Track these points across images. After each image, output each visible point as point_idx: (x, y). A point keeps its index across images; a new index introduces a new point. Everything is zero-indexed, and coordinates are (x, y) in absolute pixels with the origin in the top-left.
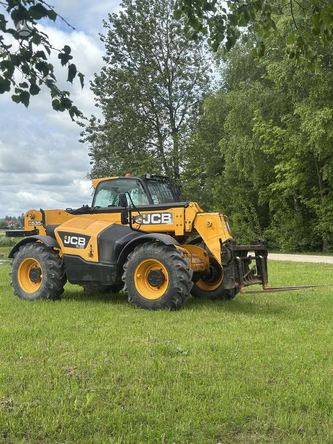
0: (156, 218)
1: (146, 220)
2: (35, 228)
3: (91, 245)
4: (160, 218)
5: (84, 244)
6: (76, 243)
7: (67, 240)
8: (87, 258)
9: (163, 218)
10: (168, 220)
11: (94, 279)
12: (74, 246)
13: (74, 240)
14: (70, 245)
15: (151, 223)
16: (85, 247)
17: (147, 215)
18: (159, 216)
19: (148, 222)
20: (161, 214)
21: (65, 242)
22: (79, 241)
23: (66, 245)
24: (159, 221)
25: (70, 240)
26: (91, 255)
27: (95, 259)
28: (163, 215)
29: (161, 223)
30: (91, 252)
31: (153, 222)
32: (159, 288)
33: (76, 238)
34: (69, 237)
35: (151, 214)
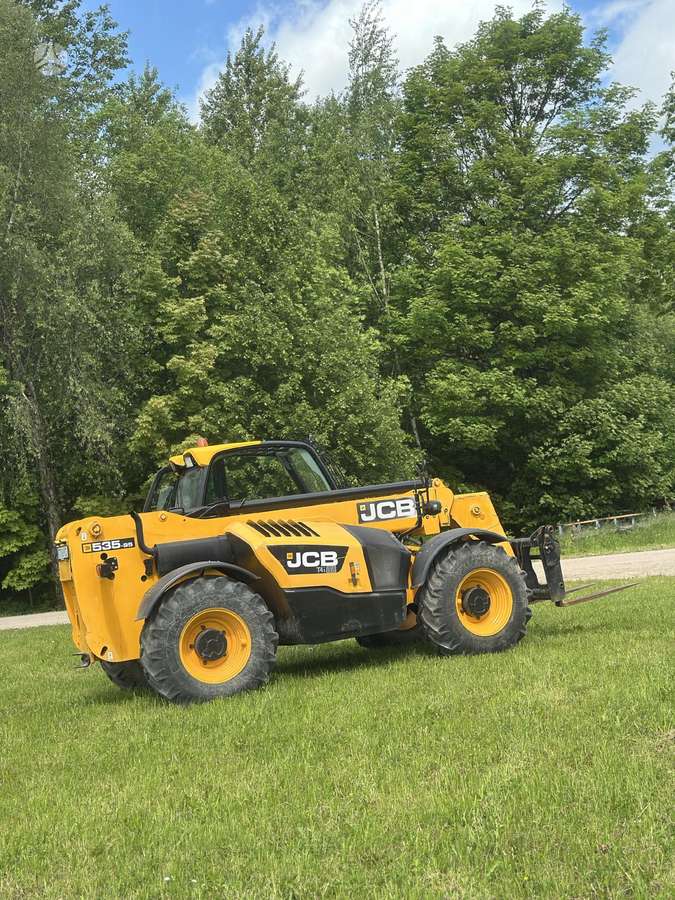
0: (386, 510)
2: (104, 556)
3: (351, 564)
4: (395, 509)
5: (336, 563)
6: (317, 563)
7: (294, 561)
8: (347, 588)
9: (399, 508)
10: (408, 510)
11: (366, 625)
12: (313, 571)
13: (311, 559)
14: (302, 570)
15: (378, 519)
16: (339, 567)
17: (367, 505)
18: (392, 505)
19: (373, 517)
20: (394, 501)
21: (289, 563)
22: (323, 559)
23: (291, 571)
24: (393, 514)
25: (302, 560)
26: (354, 581)
27: (364, 586)
28: (399, 503)
29: (396, 517)
30: (353, 575)
31: (381, 516)
33: (316, 555)
34: (298, 555)
35: (376, 503)
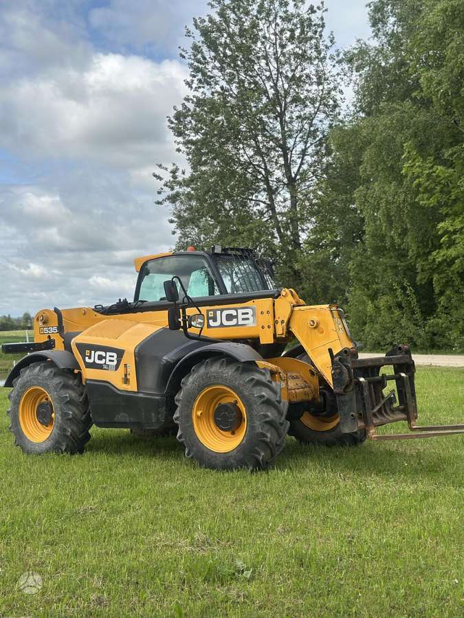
0: (229, 317)
1: (215, 320)
2: (49, 337)
3: (126, 365)
4: (236, 317)
5: (115, 363)
6: (102, 362)
7: (90, 358)
8: (121, 386)
9: (241, 317)
10: (248, 319)
11: (132, 420)
12: (100, 367)
13: (100, 357)
14: (93, 366)
15: (222, 325)
16: (117, 367)
17: (215, 311)
18: (234, 313)
19: (218, 323)
20: (236, 309)
21: (87, 358)
22: (108, 358)
23: (88, 366)
24: (234, 322)
25: (94, 357)
26: (126, 381)
27: (132, 386)
28: (240, 311)
29: (237, 325)
30: (126, 375)
31: (225, 323)
32: (233, 433)
33: (103, 354)
34: (93, 352)
35: (222, 311)
